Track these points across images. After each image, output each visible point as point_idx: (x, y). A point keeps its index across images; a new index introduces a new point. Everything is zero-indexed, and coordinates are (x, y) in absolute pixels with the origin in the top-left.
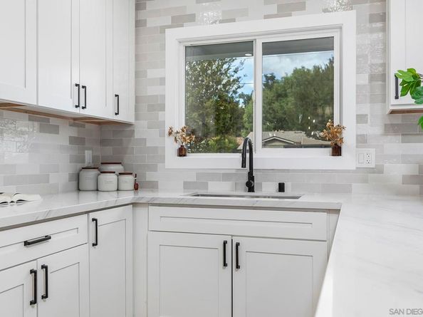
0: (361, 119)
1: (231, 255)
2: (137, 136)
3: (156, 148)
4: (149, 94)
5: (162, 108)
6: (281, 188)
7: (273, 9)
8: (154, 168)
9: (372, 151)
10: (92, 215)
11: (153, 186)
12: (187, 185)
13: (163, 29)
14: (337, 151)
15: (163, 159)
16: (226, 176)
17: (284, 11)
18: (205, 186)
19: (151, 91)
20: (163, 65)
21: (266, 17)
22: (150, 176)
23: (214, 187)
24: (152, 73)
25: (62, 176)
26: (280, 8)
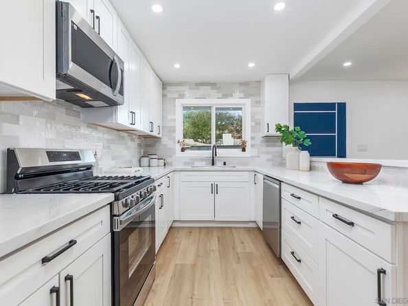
0: (253, 138)
1: (215, 189)
2: (162, 143)
3: (171, 148)
4: (169, 125)
5: (174, 131)
6: (225, 164)
7: (220, 95)
8: (171, 156)
9: (256, 150)
10: (168, 175)
11: (171, 164)
12: (186, 164)
13: (174, 99)
14: (244, 150)
15: (174, 153)
16: (202, 160)
17: (225, 96)
18: (193, 163)
19: (169, 124)
20: (174, 114)
21: (218, 98)
22: (168, 160)
23: (196, 164)
24: (169, 117)
25: (135, 161)
26: (223, 95)
